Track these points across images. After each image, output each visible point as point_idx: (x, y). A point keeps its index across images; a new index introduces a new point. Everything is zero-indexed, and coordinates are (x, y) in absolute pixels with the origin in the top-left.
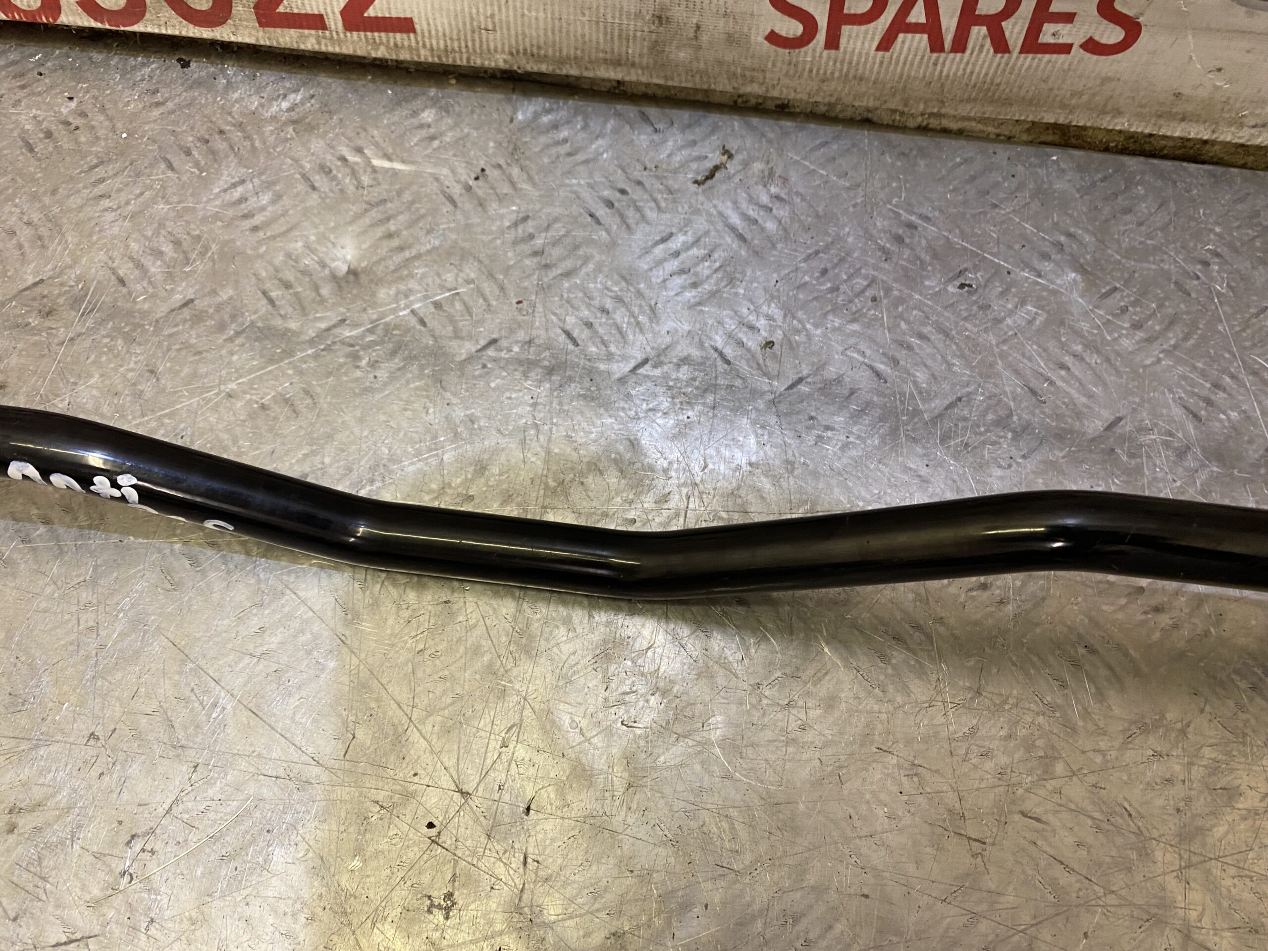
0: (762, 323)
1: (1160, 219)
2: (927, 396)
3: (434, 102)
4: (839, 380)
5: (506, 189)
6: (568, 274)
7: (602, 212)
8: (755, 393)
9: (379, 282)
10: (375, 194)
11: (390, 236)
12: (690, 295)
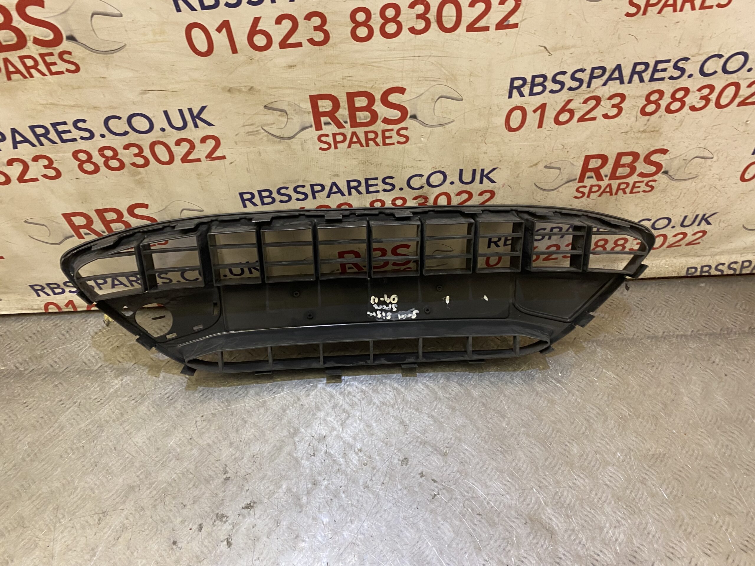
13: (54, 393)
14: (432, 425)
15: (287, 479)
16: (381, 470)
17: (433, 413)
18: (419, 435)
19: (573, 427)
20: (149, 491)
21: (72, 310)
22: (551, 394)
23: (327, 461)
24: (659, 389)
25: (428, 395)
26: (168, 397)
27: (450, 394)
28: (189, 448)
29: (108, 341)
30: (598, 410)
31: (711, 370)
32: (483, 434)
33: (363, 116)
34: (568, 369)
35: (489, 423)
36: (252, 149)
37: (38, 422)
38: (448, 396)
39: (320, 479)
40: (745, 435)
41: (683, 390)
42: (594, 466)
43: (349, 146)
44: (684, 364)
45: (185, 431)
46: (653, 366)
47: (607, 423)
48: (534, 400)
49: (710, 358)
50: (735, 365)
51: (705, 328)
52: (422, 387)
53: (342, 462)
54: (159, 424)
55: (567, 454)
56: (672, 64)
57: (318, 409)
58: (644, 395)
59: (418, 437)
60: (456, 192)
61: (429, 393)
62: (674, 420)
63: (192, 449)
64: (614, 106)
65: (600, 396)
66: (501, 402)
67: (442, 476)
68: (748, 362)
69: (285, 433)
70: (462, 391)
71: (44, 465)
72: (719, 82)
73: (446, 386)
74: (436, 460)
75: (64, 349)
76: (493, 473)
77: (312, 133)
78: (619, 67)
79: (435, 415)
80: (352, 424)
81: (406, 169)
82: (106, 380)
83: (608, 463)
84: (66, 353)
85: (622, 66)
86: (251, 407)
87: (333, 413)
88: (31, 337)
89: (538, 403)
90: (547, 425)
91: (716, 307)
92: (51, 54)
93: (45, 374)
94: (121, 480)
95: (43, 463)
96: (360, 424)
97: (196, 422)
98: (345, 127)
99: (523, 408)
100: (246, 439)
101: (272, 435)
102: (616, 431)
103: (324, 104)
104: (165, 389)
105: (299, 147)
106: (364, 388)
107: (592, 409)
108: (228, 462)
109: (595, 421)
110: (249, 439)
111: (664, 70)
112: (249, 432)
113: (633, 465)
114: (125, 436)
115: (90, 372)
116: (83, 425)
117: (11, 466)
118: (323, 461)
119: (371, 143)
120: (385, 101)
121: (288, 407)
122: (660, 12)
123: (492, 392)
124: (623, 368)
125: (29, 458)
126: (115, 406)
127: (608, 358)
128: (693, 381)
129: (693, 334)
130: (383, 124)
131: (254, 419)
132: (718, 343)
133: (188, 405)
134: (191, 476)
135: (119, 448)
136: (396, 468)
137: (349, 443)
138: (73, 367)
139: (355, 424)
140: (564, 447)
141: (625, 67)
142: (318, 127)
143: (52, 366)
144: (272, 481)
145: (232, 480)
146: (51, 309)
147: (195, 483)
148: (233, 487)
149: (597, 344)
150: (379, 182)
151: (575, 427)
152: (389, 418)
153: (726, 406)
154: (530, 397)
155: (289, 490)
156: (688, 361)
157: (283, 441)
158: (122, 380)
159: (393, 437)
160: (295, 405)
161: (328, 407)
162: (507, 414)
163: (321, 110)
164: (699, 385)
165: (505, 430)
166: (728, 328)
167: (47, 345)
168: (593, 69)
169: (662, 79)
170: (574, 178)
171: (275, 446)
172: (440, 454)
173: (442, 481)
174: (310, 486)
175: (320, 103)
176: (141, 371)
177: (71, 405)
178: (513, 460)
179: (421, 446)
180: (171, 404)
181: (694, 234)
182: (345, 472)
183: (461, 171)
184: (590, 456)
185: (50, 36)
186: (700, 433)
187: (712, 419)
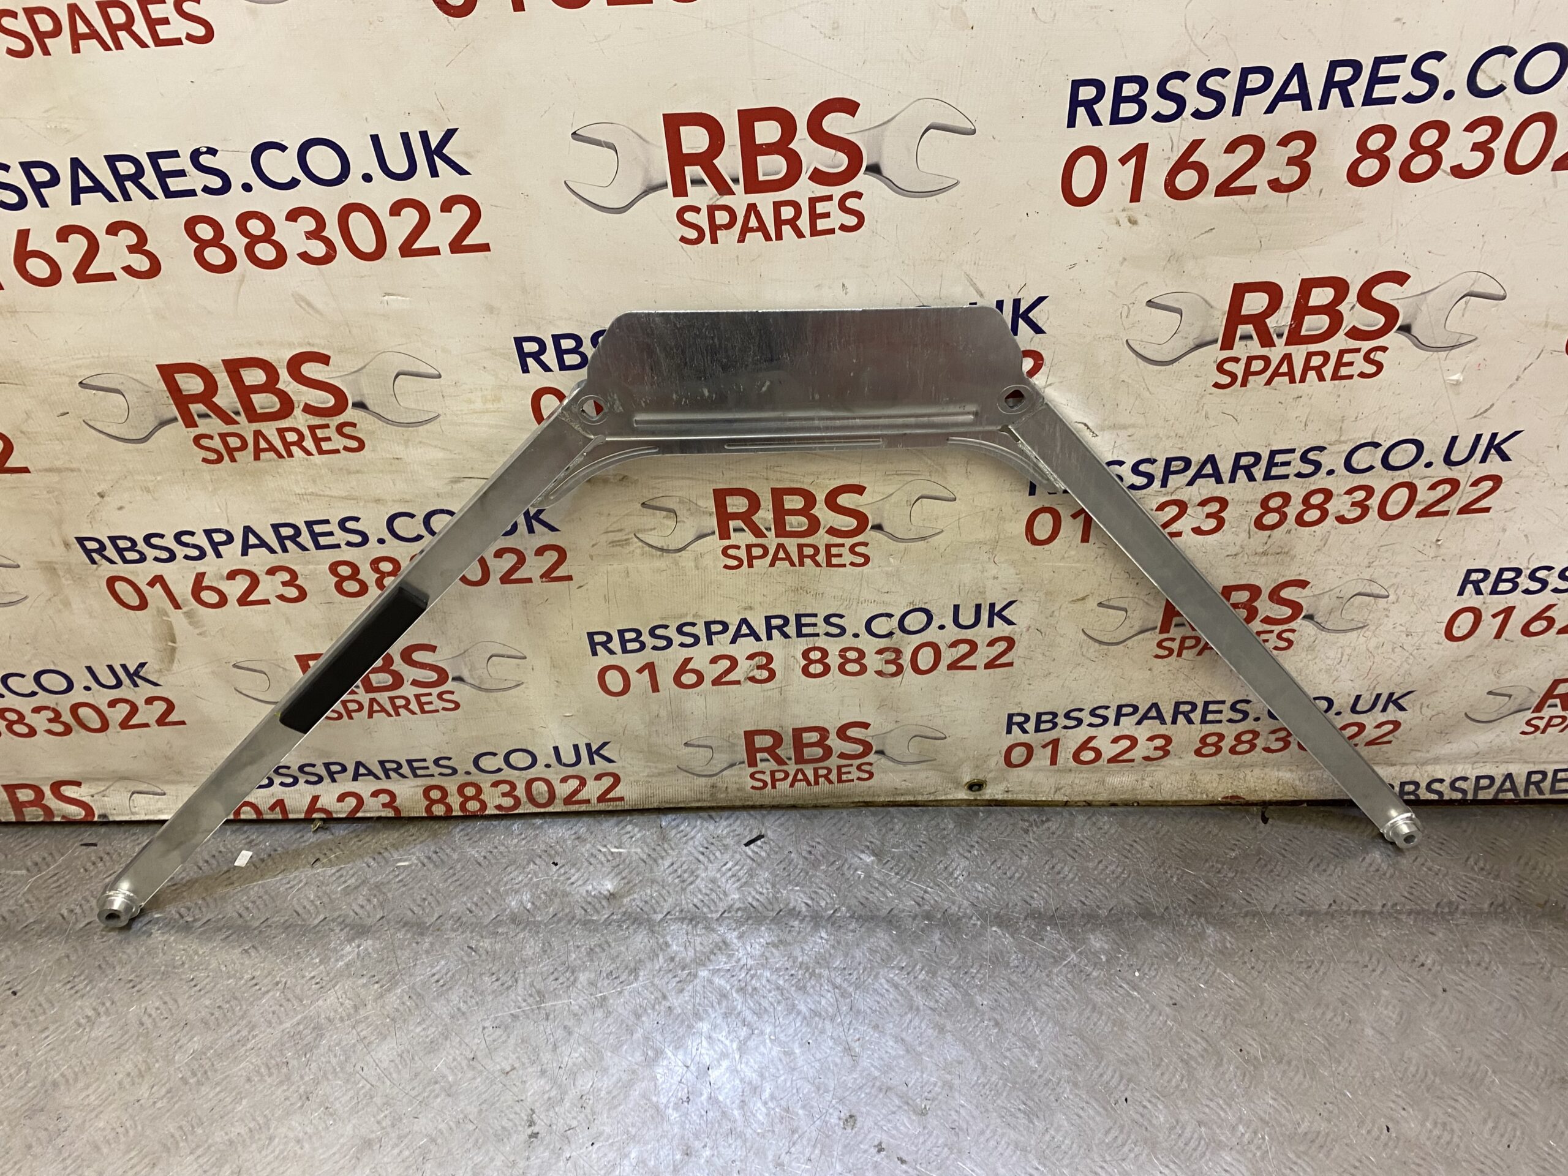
0: (765, 891)
1: (904, 830)
2: (826, 910)
3: (630, 822)
4: (794, 908)
5: (664, 854)
6: (691, 883)
7: (701, 857)
8: (765, 918)
9: (622, 897)
10: (614, 863)
11: (623, 878)
12: (737, 885)
13: (242, 964)
14: (903, 1057)
15: (639, 1142)
16: (807, 1134)
17: (904, 1035)
18: (877, 1074)
19: (1158, 1073)
20: (396, 1151)
21: (280, 817)
22: (1121, 1010)
23: (711, 1114)
24: (1319, 1011)
25: (897, 1001)
26: (438, 981)
27: (937, 1001)
28: (470, 1074)
29: (338, 874)
30: (1204, 1045)
31: (1418, 981)
32: (994, 1078)
33: (796, 523)
34: (1153, 964)
35: (1006, 1057)
36: (615, 566)
37: (212, 1014)
38: (932, 1004)
39: (698, 1145)
40: (1478, 1106)
41: (1363, 1014)
42: (1195, 1150)
43: (772, 564)
44: (1366, 966)
45: (464, 1046)
46: (1310, 967)
47: (1221, 1070)
48: (1088, 1018)
49: (1417, 956)
50: (1461, 971)
51: (1407, 901)
52: (886, 986)
53: (737, 1117)
54: (418, 1030)
55: (1146, 1123)
56: (1298, 454)
57: (697, 1016)
58: (1293, 1020)
59: (876, 1078)
60: (949, 642)
61: (899, 998)
62: (1346, 1070)
63: (474, 1078)
64: (1209, 516)
65: (1209, 1019)
66: (1029, 1019)
67: (917, 1152)
68: (1487, 969)
69: (638, 1057)
70: (959, 997)
71: (217, 1094)
72: (1380, 482)
73: (929, 985)
74: (907, 1123)
75: (263, 886)
76: (1009, 1152)
77: (715, 543)
78: (1211, 459)
79: (909, 1039)
80: (757, 1048)
81: (865, 605)
82: (332, 945)
83: (1220, 1145)
84: (266, 892)
85: (1217, 457)
86: (580, 1007)
87: (724, 1025)
88: (207, 862)
89: (1095, 1024)
90: (1111, 1069)
91: (1429, 863)
92: (327, 426)
93: (229, 929)
94: (349, 1128)
95: (218, 1089)
96: (771, 1049)
97: (484, 1028)
98: (765, 536)
99: (1068, 1032)
100: (570, 1064)
101: (616, 1060)
102: (1238, 1086)
103: (736, 502)
104: (433, 967)
105: (692, 564)
106: (781, 982)
107: (1195, 1041)
108: (538, 1104)
109: (1198, 1064)
110: (574, 1064)
111: (1288, 464)
112: (576, 1051)
113: (1267, 1152)
114: (360, 1047)
115: (305, 930)
116: (288, 1025)
117: (164, 1090)
118: (703, 1113)
119: (808, 561)
120: (831, 502)
121: (645, 1010)
122: (1269, 382)
123: (1012, 1002)
124: (1253, 968)
125: (195, 1079)
126: (345, 993)
127: (1227, 948)
128: (1383, 999)
129: (1385, 910)
130: (827, 536)
131: (585, 1028)
132: (1431, 929)
133: (471, 997)
134: (471, 1127)
135: (349, 1068)
136: (834, 1132)
137: (750, 1083)
138: (276, 919)
139: (762, 1049)
140: (1141, 1109)
141: (1222, 459)
142: (724, 534)
143: (240, 916)
144: (612, 1144)
145: (542, 1140)
146: (244, 813)
147: (477, 1141)
148: (544, 1152)
149: (1206, 919)
150: (820, 621)
151: (1162, 1074)
152: (824, 1041)
153: (1444, 1049)
154: (1081, 1014)
155: (642, 1162)
156: (1374, 960)
157: (634, 1072)
158: (359, 946)
159: (830, 1075)
160: (657, 1007)
161: (716, 1015)
162: (1039, 1042)
163: (729, 510)
164: (1394, 1007)
165: (1034, 1072)
166: (1450, 903)
167: (235, 878)
168: (1169, 461)
169: (1286, 477)
170: (1151, 626)
171: (620, 1080)
172: (914, 1111)
173: (916, 1162)
174: (678, 1157)
175: (729, 500)
176: (392, 931)
177: (269, 987)
178: (1047, 1130)
179: (881, 1096)
180: (440, 995)
181: (1379, 726)
182: (741, 1135)
183: (956, 608)
184: (1189, 1130)
185: (330, 401)
186: (1394, 1098)
187: (1417, 1071)
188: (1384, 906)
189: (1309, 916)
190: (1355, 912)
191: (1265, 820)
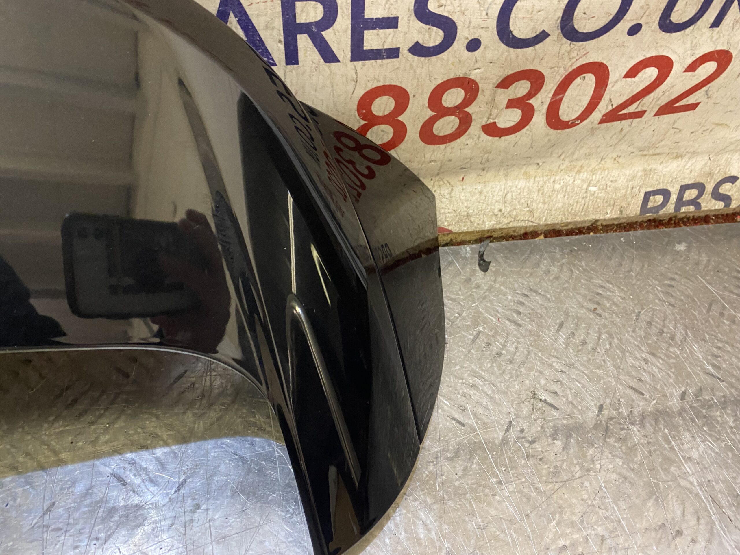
181: (693, 66)
188: (683, 396)
189: (568, 436)
190: (643, 417)
191: (484, 265)
